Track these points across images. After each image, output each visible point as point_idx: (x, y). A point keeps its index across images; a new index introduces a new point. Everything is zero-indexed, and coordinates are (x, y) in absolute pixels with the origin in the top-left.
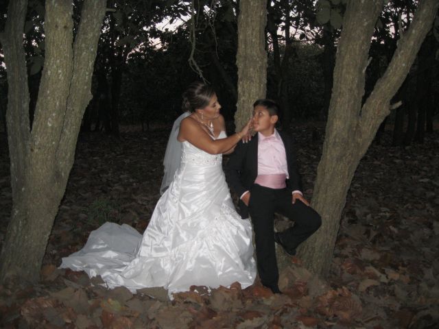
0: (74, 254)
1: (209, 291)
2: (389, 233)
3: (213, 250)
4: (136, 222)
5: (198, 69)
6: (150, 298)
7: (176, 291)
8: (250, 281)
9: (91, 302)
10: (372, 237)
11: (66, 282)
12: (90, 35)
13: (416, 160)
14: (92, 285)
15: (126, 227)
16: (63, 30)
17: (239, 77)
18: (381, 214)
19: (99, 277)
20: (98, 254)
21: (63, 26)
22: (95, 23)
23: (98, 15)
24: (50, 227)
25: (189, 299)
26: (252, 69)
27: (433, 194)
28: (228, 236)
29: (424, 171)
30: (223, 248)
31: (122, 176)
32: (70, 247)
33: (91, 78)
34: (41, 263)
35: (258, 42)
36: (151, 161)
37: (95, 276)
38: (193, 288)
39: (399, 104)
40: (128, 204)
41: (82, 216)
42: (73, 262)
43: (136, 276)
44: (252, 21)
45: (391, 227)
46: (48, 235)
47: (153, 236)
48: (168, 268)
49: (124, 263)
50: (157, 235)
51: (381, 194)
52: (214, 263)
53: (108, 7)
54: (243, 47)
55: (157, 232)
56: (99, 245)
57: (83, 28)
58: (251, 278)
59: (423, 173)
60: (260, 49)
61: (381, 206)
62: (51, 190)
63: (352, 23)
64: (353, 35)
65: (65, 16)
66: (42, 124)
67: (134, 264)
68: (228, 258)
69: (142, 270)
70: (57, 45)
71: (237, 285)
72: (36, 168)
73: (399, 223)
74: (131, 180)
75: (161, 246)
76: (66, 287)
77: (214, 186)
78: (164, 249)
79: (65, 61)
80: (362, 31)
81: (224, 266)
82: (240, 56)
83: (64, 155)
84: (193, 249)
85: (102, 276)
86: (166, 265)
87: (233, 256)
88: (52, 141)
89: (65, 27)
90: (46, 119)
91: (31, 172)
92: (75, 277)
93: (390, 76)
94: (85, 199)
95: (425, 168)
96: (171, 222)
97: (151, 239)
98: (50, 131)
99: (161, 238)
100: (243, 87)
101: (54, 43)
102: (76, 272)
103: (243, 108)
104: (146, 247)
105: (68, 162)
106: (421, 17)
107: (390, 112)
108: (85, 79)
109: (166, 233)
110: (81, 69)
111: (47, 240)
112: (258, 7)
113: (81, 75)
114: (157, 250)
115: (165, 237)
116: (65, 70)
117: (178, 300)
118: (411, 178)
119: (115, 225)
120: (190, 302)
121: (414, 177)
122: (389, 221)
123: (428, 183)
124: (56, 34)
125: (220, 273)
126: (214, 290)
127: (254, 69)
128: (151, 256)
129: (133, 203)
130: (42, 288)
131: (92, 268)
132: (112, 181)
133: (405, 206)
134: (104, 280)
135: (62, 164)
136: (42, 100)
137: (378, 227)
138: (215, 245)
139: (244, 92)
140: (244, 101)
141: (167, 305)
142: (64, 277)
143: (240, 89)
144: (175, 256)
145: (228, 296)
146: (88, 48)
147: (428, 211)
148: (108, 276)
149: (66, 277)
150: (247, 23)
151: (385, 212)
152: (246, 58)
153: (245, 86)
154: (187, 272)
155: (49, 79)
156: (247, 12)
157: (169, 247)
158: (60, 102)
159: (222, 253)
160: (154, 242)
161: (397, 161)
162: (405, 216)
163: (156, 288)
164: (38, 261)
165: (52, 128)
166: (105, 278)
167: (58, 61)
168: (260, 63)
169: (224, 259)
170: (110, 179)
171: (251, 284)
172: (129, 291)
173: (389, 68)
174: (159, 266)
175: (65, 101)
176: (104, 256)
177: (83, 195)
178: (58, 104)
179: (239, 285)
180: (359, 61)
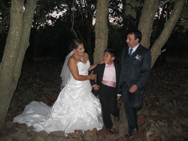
0: (19, 116)
1: (83, 132)
2: (155, 105)
3: (85, 114)
4: (45, 101)
5: (75, 33)
6: (57, 136)
7: (68, 133)
8: (101, 127)
9: (29, 138)
10: (149, 107)
11: (17, 129)
12: (30, 17)
13: (162, 74)
14: (29, 130)
15: (42, 103)
16: (20, 13)
17: (96, 37)
18: (151, 97)
19: (32, 126)
20: (30, 116)
21: (19, 11)
22: (32, 11)
23: (33, 8)
24: (9, 103)
25: (75, 136)
26: (102, 34)
27: (171, 88)
28: (92, 108)
29: (166, 78)
30: (90, 113)
31: (36, 80)
32: (16, 112)
33: (29, 36)
34: (4, 120)
35: (105, 22)
36: (49, 73)
37: (30, 126)
38: (76, 131)
39: (165, 50)
40: (40, 93)
41: (21, 98)
42: (19, 119)
43: (49, 126)
44: (102, 13)
45: (156, 102)
46: (8, 107)
47: (58, 108)
48: (64, 122)
49: (43, 120)
50: (60, 108)
51: (150, 88)
52: (85, 120)
53: (37, 4)
54: (98, 24)
55: (60, 107)
56: (30, 111)
57: (26, 13)
58: (101, 126)
59: (166, 79)
60: (106, 25)
61: (150, 93)
62: (10, 87)
63: (145, 15)
64: (146, 20)
65: (20, 7)
66: (7, 56)
67: (49, 121)
68: (92, 117)
69: (52, 124)
70: (16, 20)
71: (95, 129)
72: (4, 77)
73: (159, 100)
74: (41, 82)
75: (62, 113)
76: (17, 131)
77: (86, 86)
78: (63, 115)
79: (19, 28)
80: (150, 19)
81: (90, 121)
82: (97, 28)
83: (16, 71)
84: (76, 114)
85: (34, 126)
86: (64, 121)
87: (94, 117)
88: (12, 64)
89: (20, 12)
90: (10, 54)
91: (2, 78)
92: (20, 126)
93: (162, 38)
94: (21, 90)
95: (166, 77)
96: (66, 102)
97: (57, 110)
98: (11, 59)
99: (62, 109)
100: (98, 41)
101: (15, 19)
102: (21, 124)
103: (98, 50)
104: (54, 113)
105: (18, 74)
106: (175, 13)
107: (161, 53)
108: (27, 36)
109: (64, 107)
110: (25, 32)
111: (7, 109)
112: (105, 7)
113: (25, 34)
114: (60, 115)
115: (63, 109)
116: (19, 32)
117: (70, 136)
118: (161, 81)
119: (37, 102)
120: (75, 137)
121: (162, 81)
122: (155, 100)
123: (169, 83)
124: (16, 15)
125: (88, 125)
126: (85, 132)
127: (103, 34)
128: (57, 118)
129: (43, 92)
130: (6, 132)
131: (28, 122)
132: (32, 82)
133: (160, 93)
134: (35, 128)
135: (15, 75)
136: (8, 45)
137: (150, 102)
138: (86, 112)
139: (98, 44)
140: (98, 48)
141: (65, 139)
142: (15, 126)
143: (96, 42)
144: (68, 117)
145: (92, 134)
146: (28, 22)
147: (170, 95)
148: (36, 126)
149: (16, 126)
150: (100, 14)
151: (152, 96)
152: (99, 29)
153: (99, 41)
154: (73, 124)
155: (12, 36)
156: (100, 9)
157: (65, 113)
158: (16, 46)
159: (89, 115)
160: (58, 111)
161: (154, 74)
162: (161, 97)
163: (59, 131)
164: (3, 119)
165: (12, 58)
166: (35, 126)
167: (16, 28)
168: (105, 31)
169: (90, 118)
170: (31, 81)
171: (101, 129)
172: (46, 132)
173: (161, 35)
174: (61, 122)
175: (19, 46)
176: (33, 117)
177: (20, 88)
178: (15, 47)
179: (96, 129)
180: (148, 31)
